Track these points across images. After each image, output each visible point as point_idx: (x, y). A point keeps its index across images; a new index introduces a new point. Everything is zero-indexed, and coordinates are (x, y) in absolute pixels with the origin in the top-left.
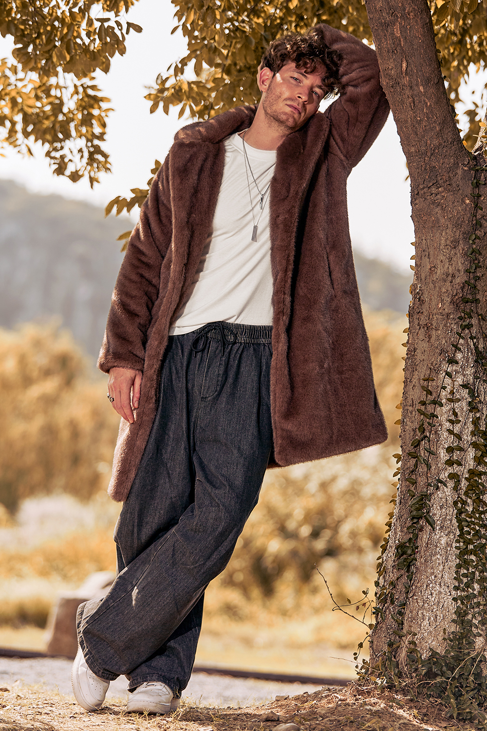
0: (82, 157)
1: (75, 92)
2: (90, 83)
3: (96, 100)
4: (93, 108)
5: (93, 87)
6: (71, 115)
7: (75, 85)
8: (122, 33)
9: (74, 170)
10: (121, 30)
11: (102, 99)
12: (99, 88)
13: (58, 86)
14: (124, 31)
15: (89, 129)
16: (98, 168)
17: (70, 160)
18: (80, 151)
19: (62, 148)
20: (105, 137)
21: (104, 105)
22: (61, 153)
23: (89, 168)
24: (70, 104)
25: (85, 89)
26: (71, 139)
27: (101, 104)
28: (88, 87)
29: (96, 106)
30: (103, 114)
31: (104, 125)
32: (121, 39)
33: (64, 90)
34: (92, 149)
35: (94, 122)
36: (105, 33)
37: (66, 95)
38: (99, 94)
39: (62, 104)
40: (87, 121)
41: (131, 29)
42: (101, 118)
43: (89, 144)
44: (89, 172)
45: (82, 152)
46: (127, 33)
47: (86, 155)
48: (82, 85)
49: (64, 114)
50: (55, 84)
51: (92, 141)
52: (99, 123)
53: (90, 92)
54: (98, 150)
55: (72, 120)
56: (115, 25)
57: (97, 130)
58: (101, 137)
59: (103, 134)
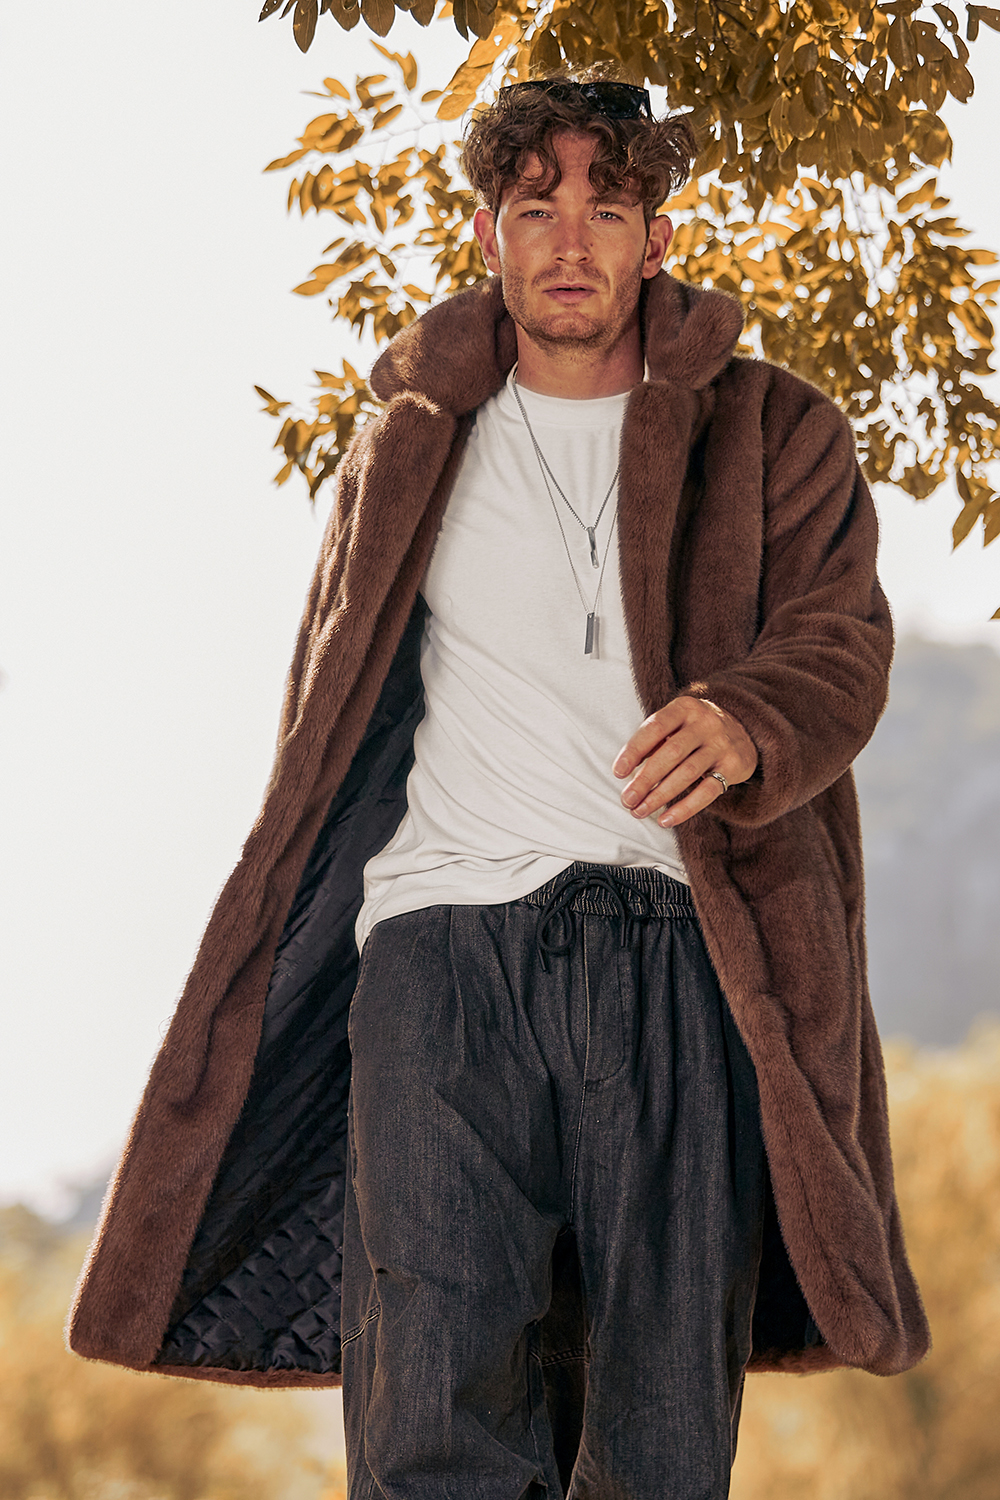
0: (931, 423)
1: (892, 245)
2: (932, 216)
3: (957, 260)
4: (951, 285)
5: (944, 226)
6: (890, 312)
7: (891, 225)
8: (957, 39)
9: (911, 464)
10: (954, 28)
11: (970, 258)
12: (958, 224)
13: (843, 232)
14: (962, 32)
15: (944, 343)
16: (980, 448)
17: (901, 437)
18: (925, 406)
19: (874, 404)
20: (993, 361)
21: (980, 273)
22: (872, 418)
23: (954, 452)
24: (883, 280)
25: (920, 233)
26: (897, 377)
27: (970, 268)
28: (929, 226)
29: (955, 278)
30: (980, 299)
31: (986, 329)
32: (955, 55)
33: (861, 243)
34: (955, 400)
35: (952, 319)
36: (909, 44)
37: (871, 256)
38: (964, 244)
39: (860, 281)
40: (934, 321)
41: (982, 25)
42: (973, 309)
43: (948, 386)
44: (958, 466)
45: (931, 411)
46: (972, 34)
47: (941, 415)
48: (911, 223)
49: (870, 312)
50: (834, 228)
51: (955, 378)
52: (970, 326)
53: (937, 240)
54: (975, 400)
55: (892, 324)
56: (935, 19)
57: (966, 342)
58: (979, 362)
59: (983, 353)
